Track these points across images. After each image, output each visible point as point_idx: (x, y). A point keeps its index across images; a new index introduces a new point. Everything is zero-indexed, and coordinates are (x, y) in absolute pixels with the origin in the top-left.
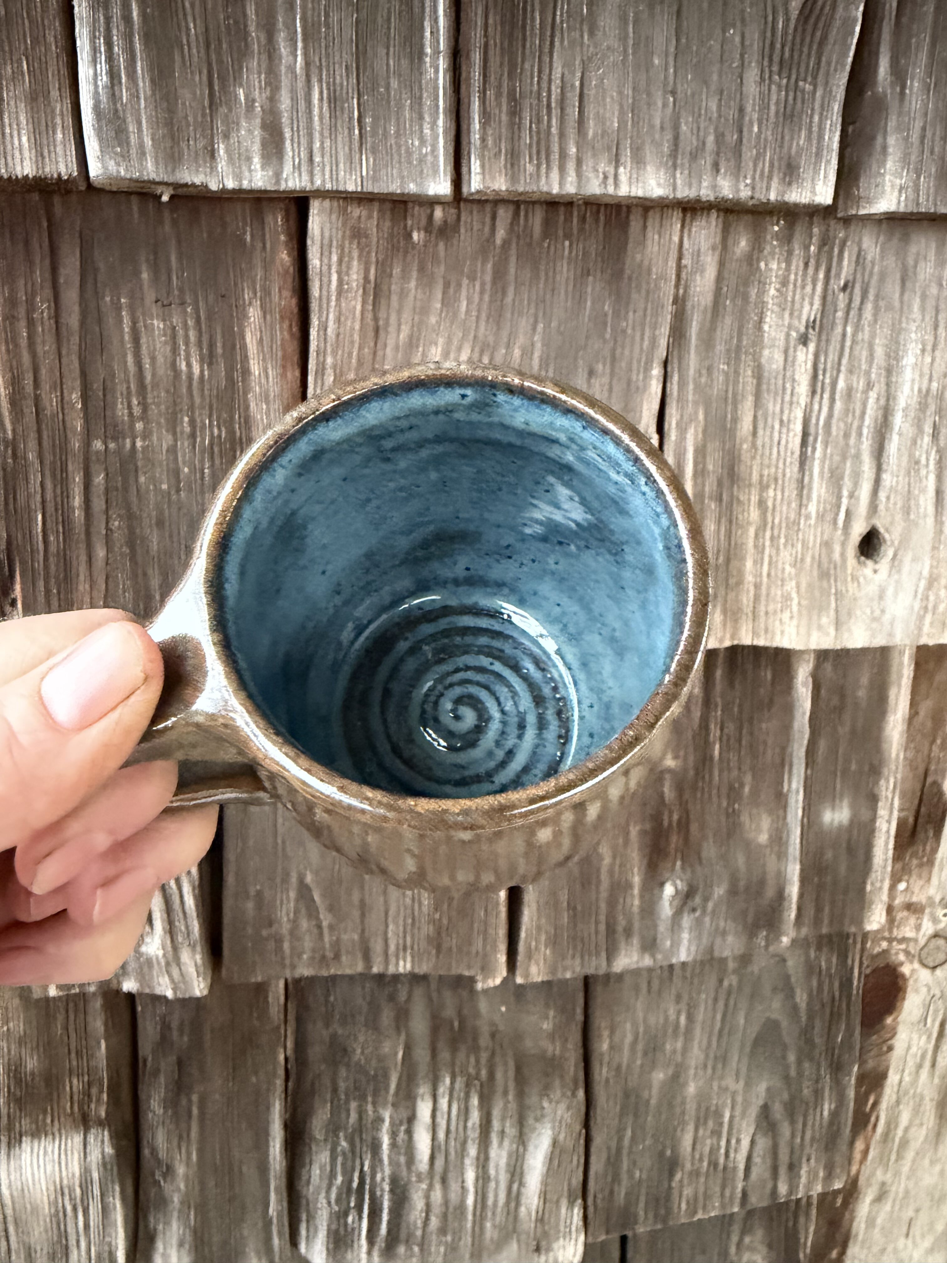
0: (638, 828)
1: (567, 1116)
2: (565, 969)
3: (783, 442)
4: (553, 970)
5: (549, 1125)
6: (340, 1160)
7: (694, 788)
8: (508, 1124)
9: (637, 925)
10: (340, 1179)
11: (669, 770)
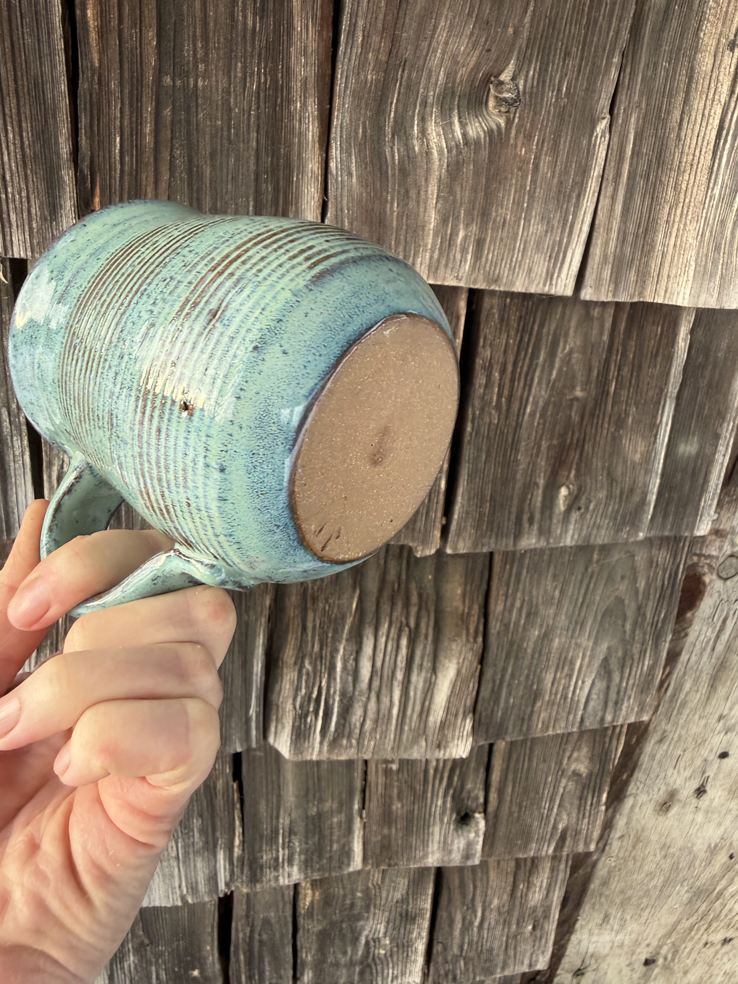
0: (548, 443)
1: (470, 656)
2: (483, 545)
3: (702, 134)
4: (475, 545)
5: (455, 661)
6: (304, 677)
7: (592, 415)
8: (426, 659)
9: (537, 516)
10: (304, 691)
11: (577, 399)
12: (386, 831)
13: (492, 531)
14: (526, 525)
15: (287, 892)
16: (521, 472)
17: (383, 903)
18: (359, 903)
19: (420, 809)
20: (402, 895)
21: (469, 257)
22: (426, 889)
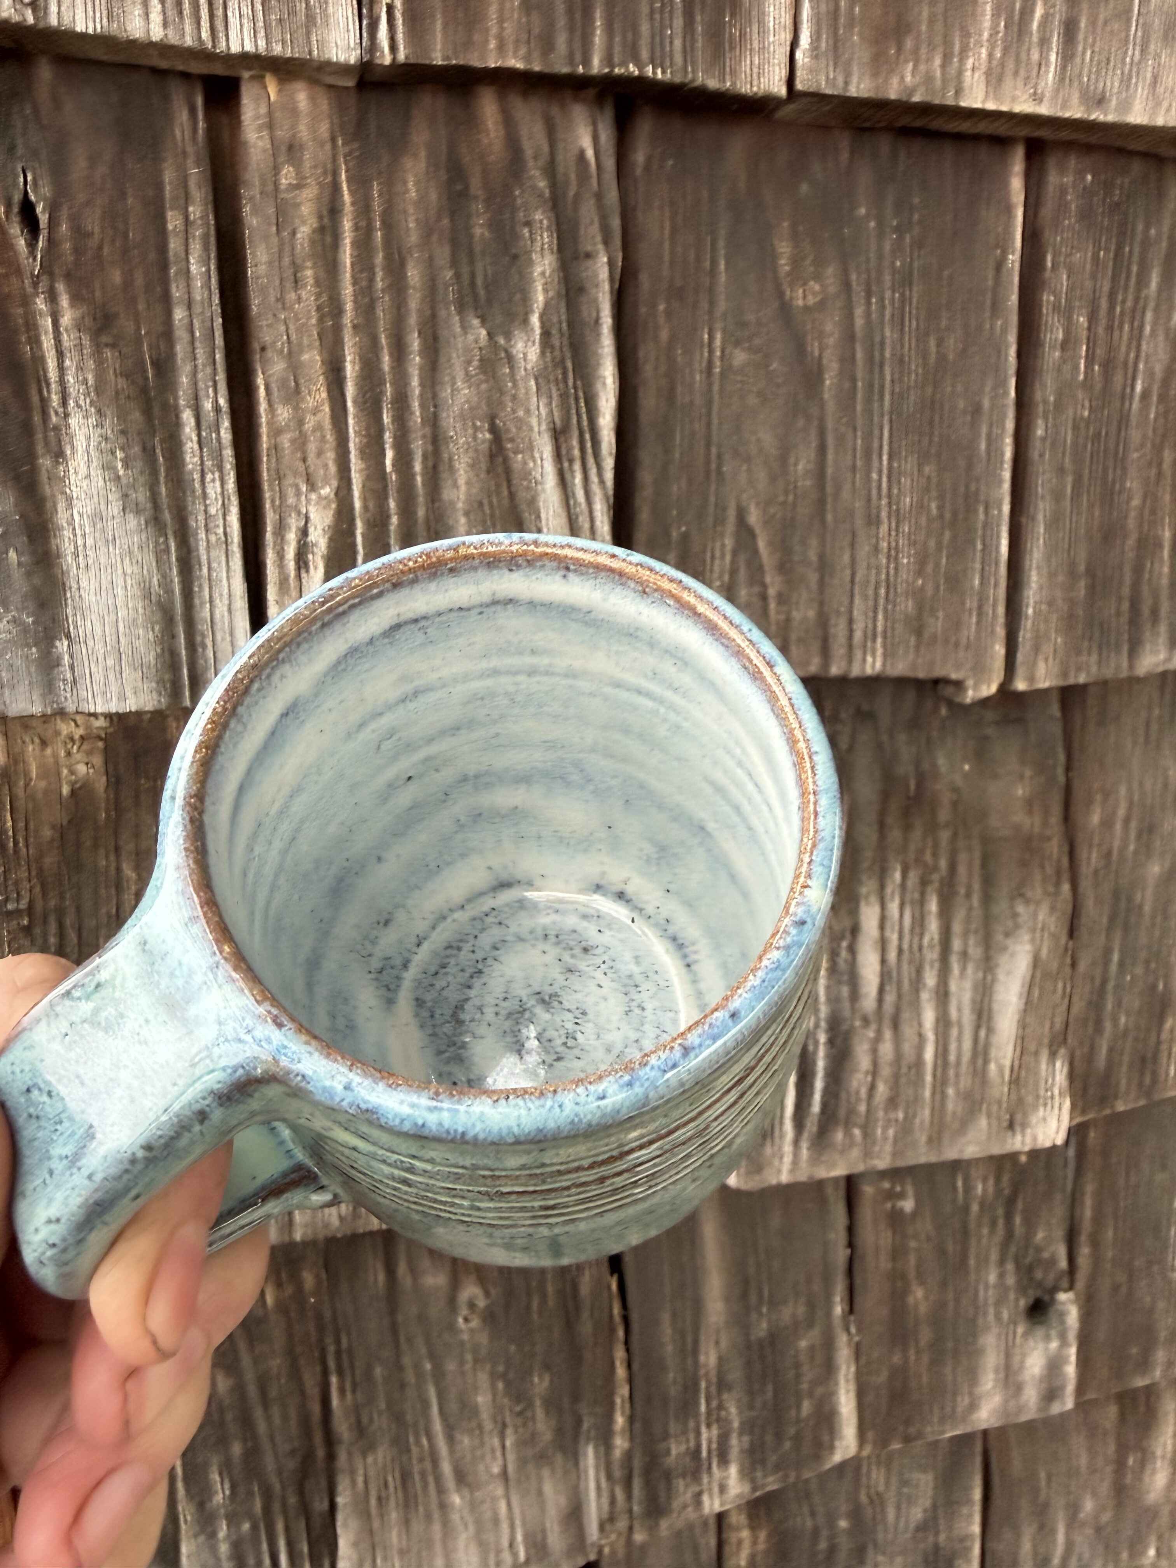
12: (897, 1359)
13: (1091, 639)
14: (1147, 626)
15: (703, 1541)
16: (1133, 514)
17: (890, 1536)
18: (845, 1544)
19: (957, 1300)
20: (925, 1511)
21: (1053, 57)
22: (968, 1489)
